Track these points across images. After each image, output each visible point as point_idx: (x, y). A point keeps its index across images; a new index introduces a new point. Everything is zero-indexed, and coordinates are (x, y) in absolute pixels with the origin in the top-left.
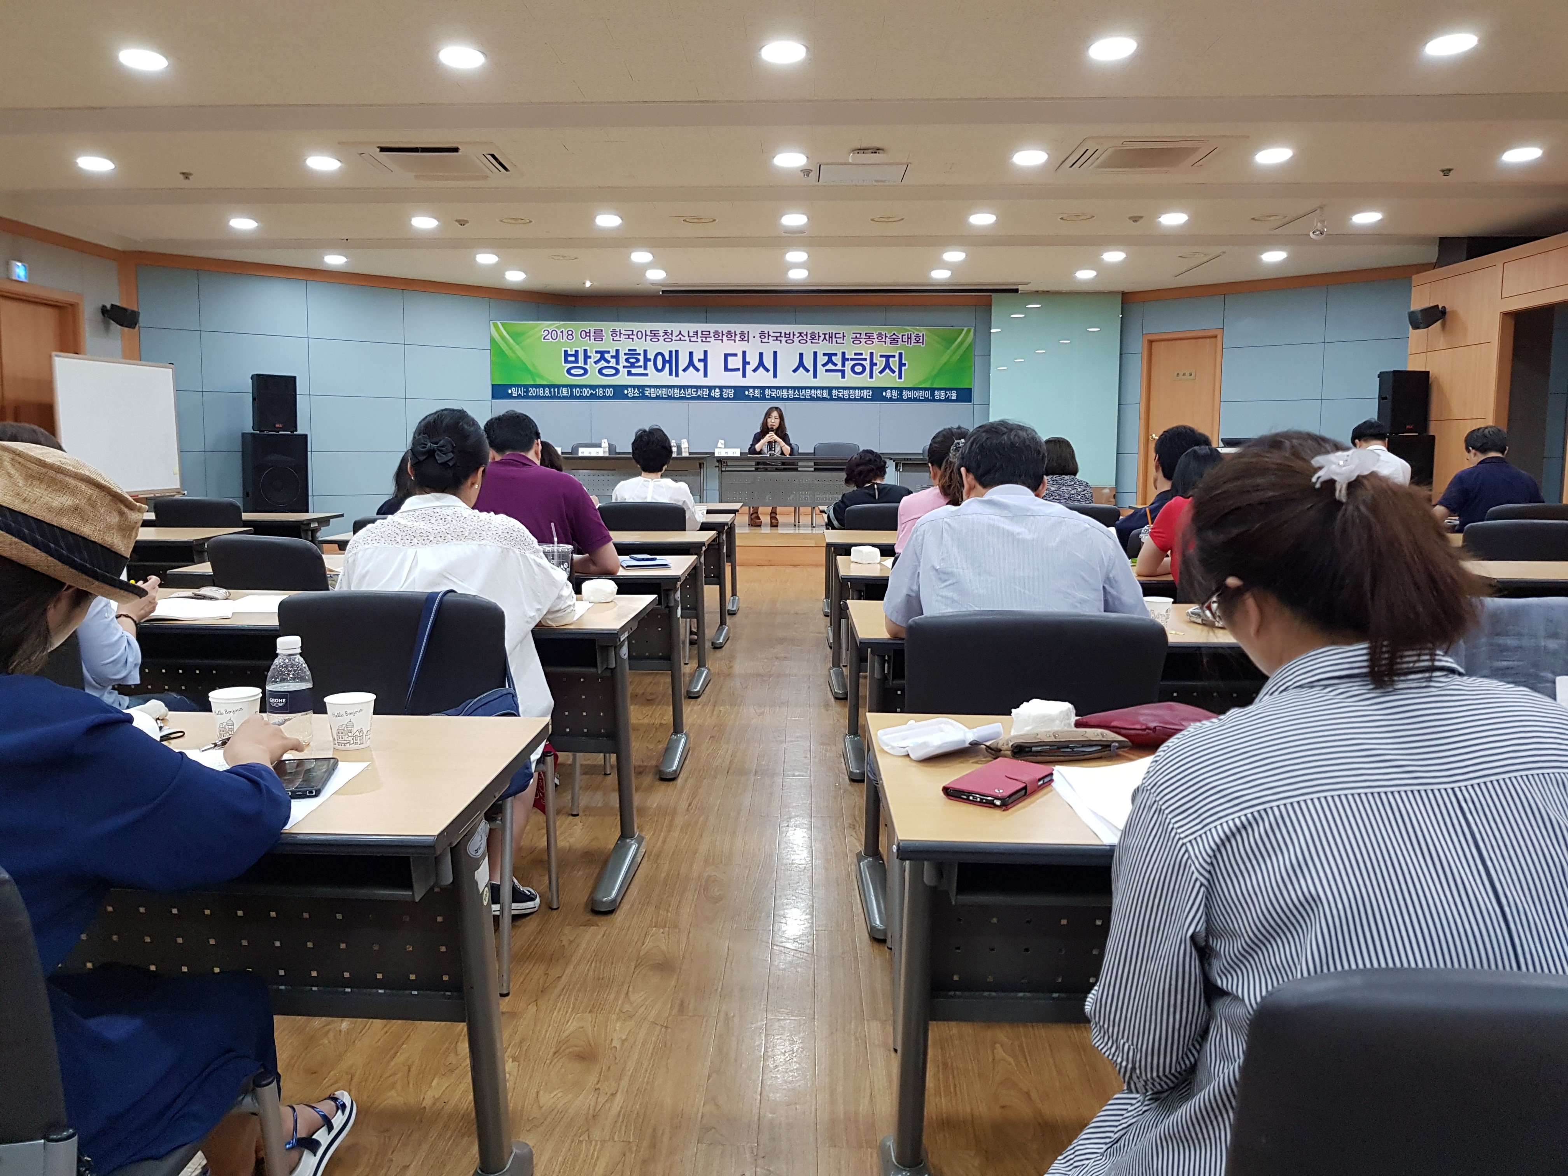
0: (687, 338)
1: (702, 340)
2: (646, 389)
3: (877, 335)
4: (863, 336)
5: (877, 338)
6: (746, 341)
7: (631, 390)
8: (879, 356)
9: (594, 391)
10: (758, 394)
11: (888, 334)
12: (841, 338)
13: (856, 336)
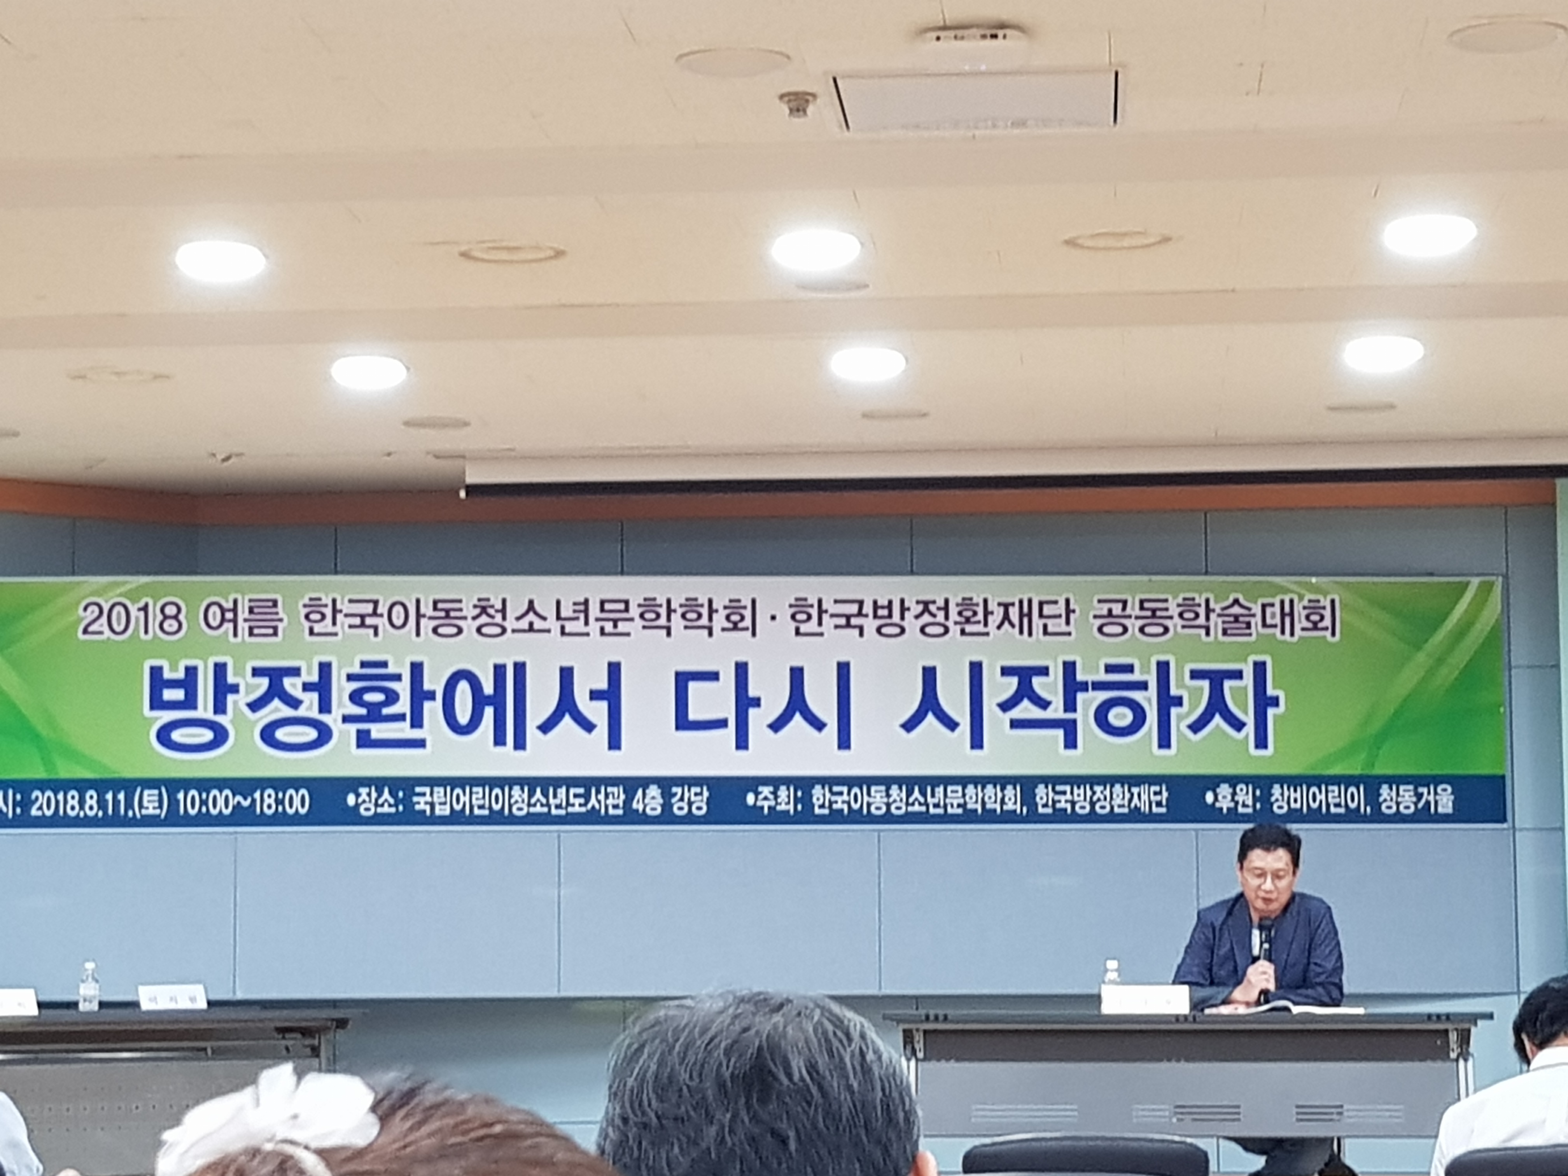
0: (555, 626)
1: (602, 629)
2: (418, 790)
3: (1179, 605)
4: (1133, 609)
5: (1181, 615)
6: (746, 629)
7: (369, 795)
8: (1187, 675)
9: (245, 799)
10: (788, 803)
11: (1216, 602)
12: (1060, 616)
13: (1110, 611)
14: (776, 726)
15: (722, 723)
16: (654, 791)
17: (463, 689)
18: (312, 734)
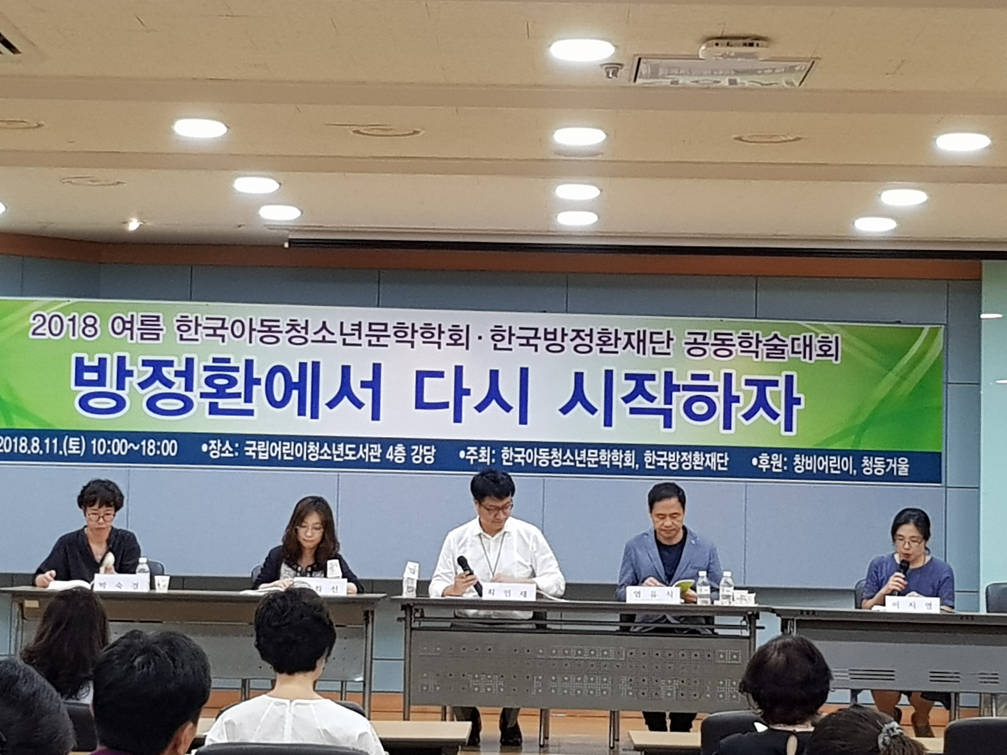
0: (339, 338)
1: (370, 341)
2: (248, 442)
3: (739, 338)
4: (710, 338)
5: (740, 344)
6: (462, 344)
7: (216, 445)
8: (743, 382)
9: (136, 446)
10: (486, 458)
11: (763, 337)
12: (663, 342)
13: (695, 339)
14: (480, 408)
15: (445, 405)
16: (400, 448)
17: (279, 378)
18: (180, 404)
